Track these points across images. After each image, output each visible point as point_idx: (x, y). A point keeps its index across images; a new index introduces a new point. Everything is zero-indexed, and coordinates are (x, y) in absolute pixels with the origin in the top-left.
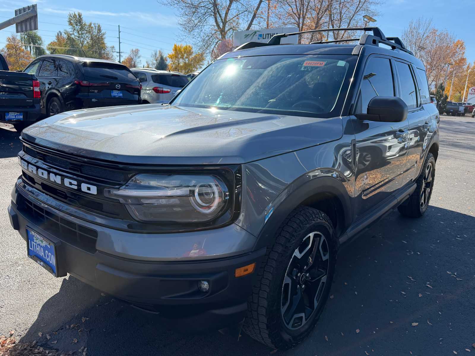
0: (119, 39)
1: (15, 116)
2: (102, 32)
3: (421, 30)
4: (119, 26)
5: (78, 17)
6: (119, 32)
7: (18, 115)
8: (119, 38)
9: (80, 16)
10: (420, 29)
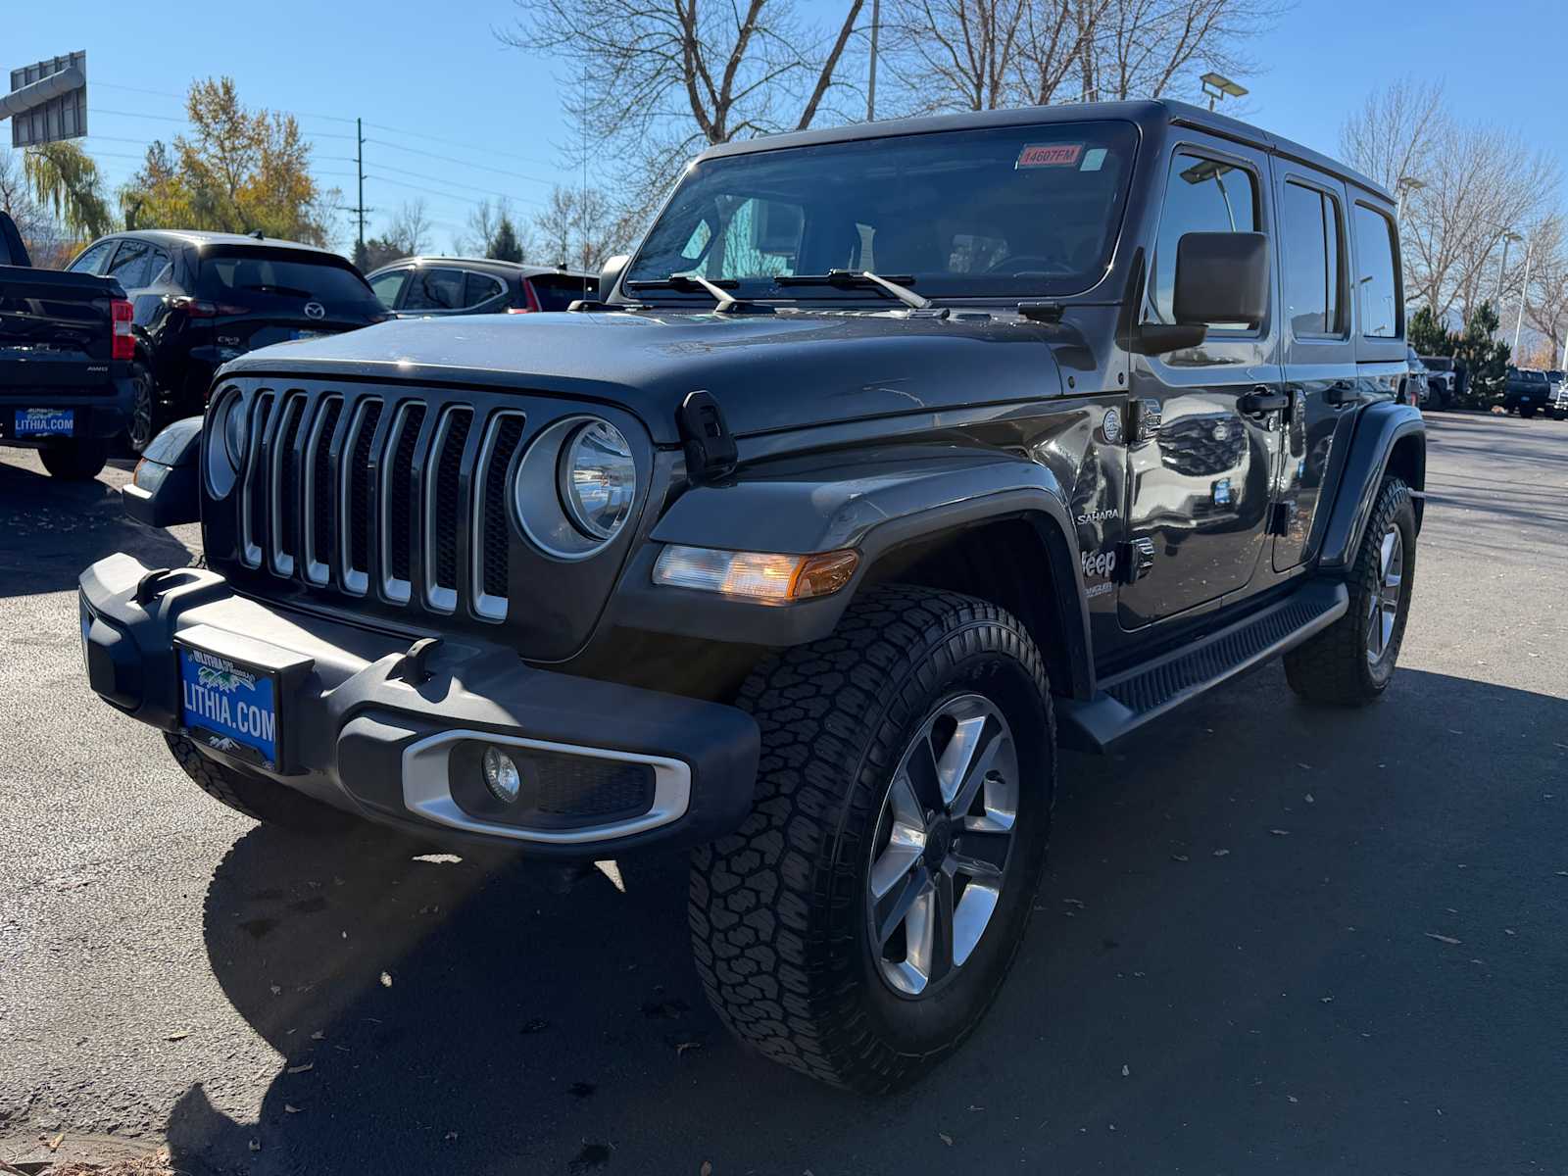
0: (358, 164)
1: (48, 421)
2: (301, 143)
3: (1407, 121)
4: (359, 121)
5: (221, 92)
6: (360, 142)
7: (57, 418)
8: (360, 161)
9: (228, 90)
10: (1403, 119)
